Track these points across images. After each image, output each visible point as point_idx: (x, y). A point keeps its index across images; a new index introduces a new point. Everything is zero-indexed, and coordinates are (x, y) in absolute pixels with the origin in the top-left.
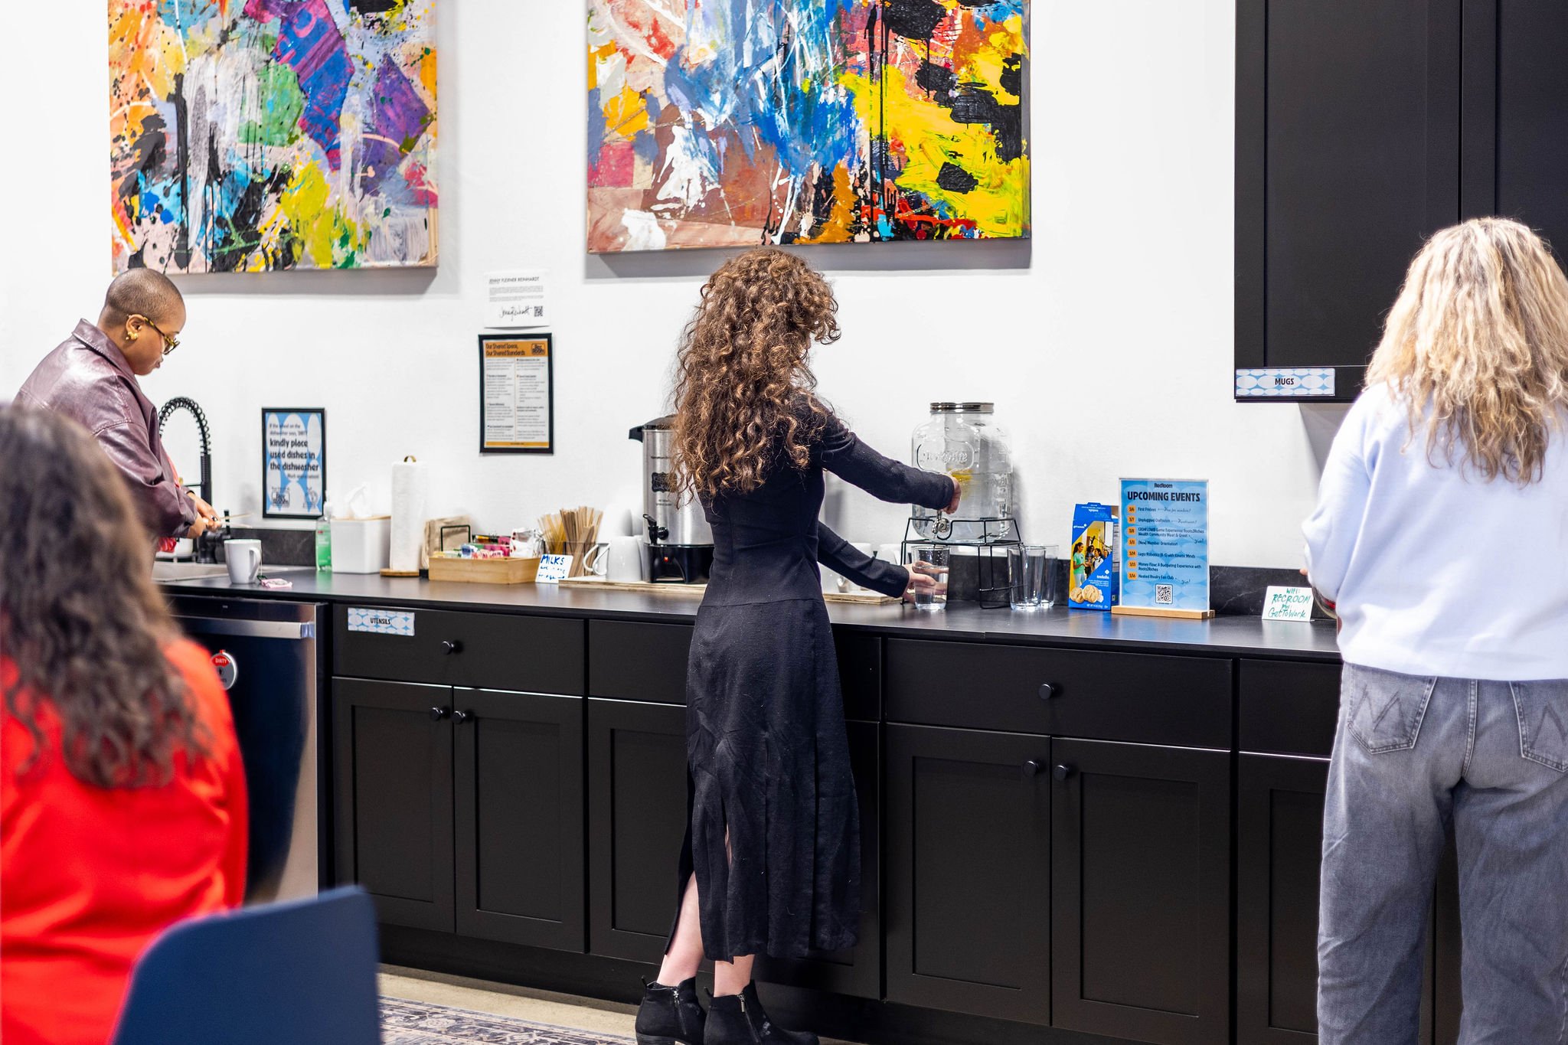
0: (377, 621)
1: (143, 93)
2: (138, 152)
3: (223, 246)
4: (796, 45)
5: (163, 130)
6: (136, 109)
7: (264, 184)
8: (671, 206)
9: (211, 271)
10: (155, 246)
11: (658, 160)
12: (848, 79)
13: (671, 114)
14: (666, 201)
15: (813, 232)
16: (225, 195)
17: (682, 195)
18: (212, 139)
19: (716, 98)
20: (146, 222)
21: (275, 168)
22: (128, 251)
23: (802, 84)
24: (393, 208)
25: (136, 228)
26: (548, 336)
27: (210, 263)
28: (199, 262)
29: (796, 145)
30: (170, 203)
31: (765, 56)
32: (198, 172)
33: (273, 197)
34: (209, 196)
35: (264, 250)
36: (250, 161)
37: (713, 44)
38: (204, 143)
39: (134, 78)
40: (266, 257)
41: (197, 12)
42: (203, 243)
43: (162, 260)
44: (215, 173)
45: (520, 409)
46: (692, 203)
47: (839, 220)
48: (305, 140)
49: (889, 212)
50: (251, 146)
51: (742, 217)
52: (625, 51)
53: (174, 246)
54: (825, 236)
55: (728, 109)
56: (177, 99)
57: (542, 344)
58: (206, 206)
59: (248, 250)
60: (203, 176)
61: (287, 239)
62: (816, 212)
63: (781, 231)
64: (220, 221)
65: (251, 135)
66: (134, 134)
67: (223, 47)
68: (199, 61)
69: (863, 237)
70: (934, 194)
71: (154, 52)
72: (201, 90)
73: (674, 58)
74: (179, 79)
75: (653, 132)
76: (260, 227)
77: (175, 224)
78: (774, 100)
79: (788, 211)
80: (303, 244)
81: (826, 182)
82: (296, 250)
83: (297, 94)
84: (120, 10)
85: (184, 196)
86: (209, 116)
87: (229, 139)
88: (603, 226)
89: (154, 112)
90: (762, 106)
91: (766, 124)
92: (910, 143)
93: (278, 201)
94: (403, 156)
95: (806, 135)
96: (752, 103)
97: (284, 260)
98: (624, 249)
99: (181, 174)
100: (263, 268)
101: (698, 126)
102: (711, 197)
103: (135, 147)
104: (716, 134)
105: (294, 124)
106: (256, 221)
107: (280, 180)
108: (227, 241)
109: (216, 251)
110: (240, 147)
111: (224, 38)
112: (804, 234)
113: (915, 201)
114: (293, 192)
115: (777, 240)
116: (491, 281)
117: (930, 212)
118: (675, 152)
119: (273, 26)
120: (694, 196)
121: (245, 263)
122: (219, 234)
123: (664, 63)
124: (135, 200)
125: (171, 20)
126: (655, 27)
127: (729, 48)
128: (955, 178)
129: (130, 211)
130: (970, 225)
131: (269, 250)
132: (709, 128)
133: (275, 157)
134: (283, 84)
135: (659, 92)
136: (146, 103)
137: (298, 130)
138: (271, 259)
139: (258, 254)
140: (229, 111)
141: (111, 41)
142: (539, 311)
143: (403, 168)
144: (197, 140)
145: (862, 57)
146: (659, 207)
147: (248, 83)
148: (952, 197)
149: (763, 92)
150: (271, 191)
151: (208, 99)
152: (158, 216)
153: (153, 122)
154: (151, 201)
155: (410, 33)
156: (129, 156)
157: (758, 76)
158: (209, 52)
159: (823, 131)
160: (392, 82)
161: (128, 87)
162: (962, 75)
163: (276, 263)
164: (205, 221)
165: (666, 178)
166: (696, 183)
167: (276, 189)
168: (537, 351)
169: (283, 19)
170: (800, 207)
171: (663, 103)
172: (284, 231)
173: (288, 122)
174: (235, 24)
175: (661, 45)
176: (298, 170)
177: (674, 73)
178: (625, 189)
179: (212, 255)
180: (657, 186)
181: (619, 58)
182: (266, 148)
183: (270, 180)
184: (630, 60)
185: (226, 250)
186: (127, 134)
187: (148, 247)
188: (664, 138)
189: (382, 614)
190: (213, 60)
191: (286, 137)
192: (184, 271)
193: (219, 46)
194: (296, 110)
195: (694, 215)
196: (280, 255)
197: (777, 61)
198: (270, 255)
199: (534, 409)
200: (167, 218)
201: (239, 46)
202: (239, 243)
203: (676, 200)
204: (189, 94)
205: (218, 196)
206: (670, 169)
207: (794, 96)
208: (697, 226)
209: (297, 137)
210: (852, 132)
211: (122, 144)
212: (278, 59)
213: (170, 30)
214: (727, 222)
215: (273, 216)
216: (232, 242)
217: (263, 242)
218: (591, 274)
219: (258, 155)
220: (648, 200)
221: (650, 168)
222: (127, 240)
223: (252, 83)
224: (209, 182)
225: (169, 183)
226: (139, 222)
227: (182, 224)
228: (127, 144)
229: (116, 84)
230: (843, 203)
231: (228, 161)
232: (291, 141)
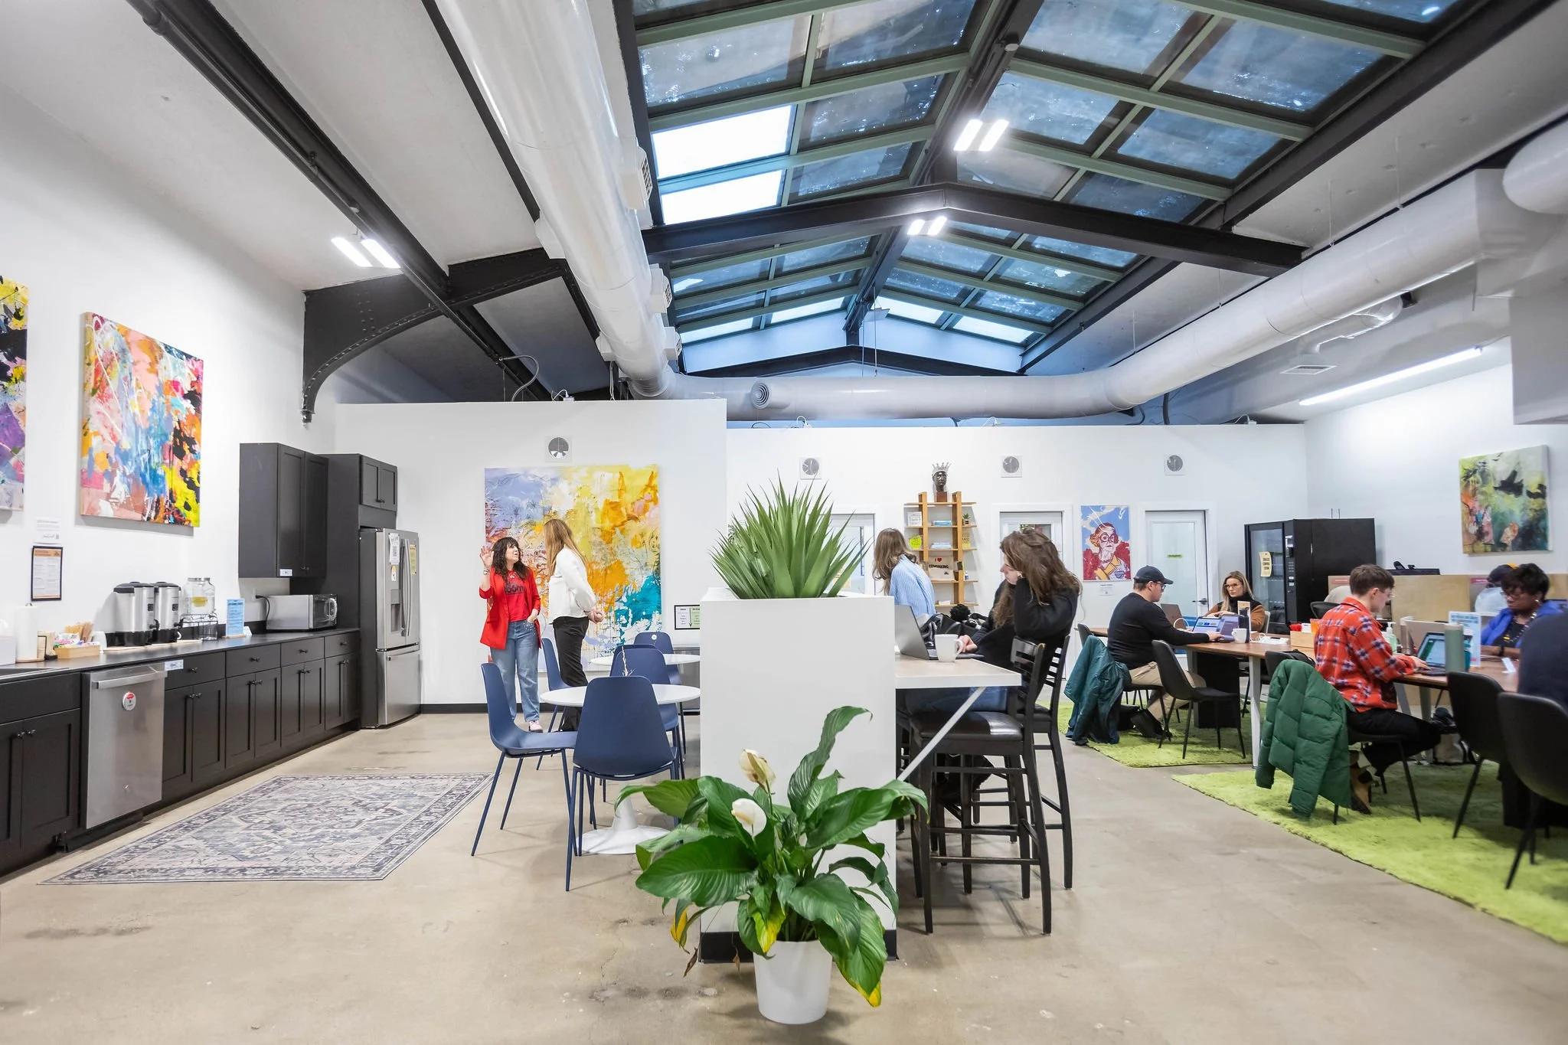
0: (172, 665)
4: (152, 451)
8: (115, 501)
11: (111, 482)
12: (165, 466)
13: (115, 466)
14: (114, 499)
15: (155, 518)
17: (118, 497)
19: (130, 463)
23: (153, 466)
24: (6, 480)
26: (61, 548)
29: (151, 486)
31: (143, 452)
37: (130, 444)
45: (49, 580)
46: (122, 501)
47: (161, 515)
49: (173, 514)
51: (136, 509)
52: (102, 436)
54: (157, 519)
55: (133, 468)
57: (59, 551)
62: (156, 511)
63: (147, 516)
69: (166, 522)
70: (183, 511)
73: (118, 444)
75: (110, 471)
78: (146, 468)
79: (148, 509)
81: (158, 501)
88: (92, 505)
90: (143, 470)
91: (143, 476)
92: (178, 492)
94: (13, 456)
95: (154, 483)
96: (140, 469)
98: (100, 515)
101: (124, 473)
102: (127, 499)
104: (130, 476)
112: (152, 518)
113: (178, 512)
115: (145, 519)
116: (39, 521)
117: (181, 516)
118: (117, 480)
120: (122, 499)
123: (115, 445)
126: (112, 429)
127: (134, 445)
128: (187, 507)
130: (190, 521)
132: (128, 474)
135: (112, 455)
142: (57, 537)
143: (13, 461)
145: (168, 461)
146: (111, 500)
148: (186, 511)
149: (143, 465)
155: (18, 397)
157: (142, 459)
159: (158, 484)
160: (8, 418)
162: (189, 475)
165: (114, 490)
166: (124, 493)
168: (56, 554)
170: (152, 509)
171: (114, 460)
175: (114, 438)
177: (118, 449)
178: (99, 491)
180: (111, 492)
181: (99, 438)
184: (104, 440)
188: (113, 473)
189: (173, 662)
195: (122, 506)
197: (147, 455)
199: (54, 580)
203: (116, 499)
206: (115, 486)
207: (151, 469)
208: (123, 510)
210: (165, 485)
214: (131, 510)
218: (77, 523)
220: (108, 497)
221: (109, 485)
230: (162, 510)
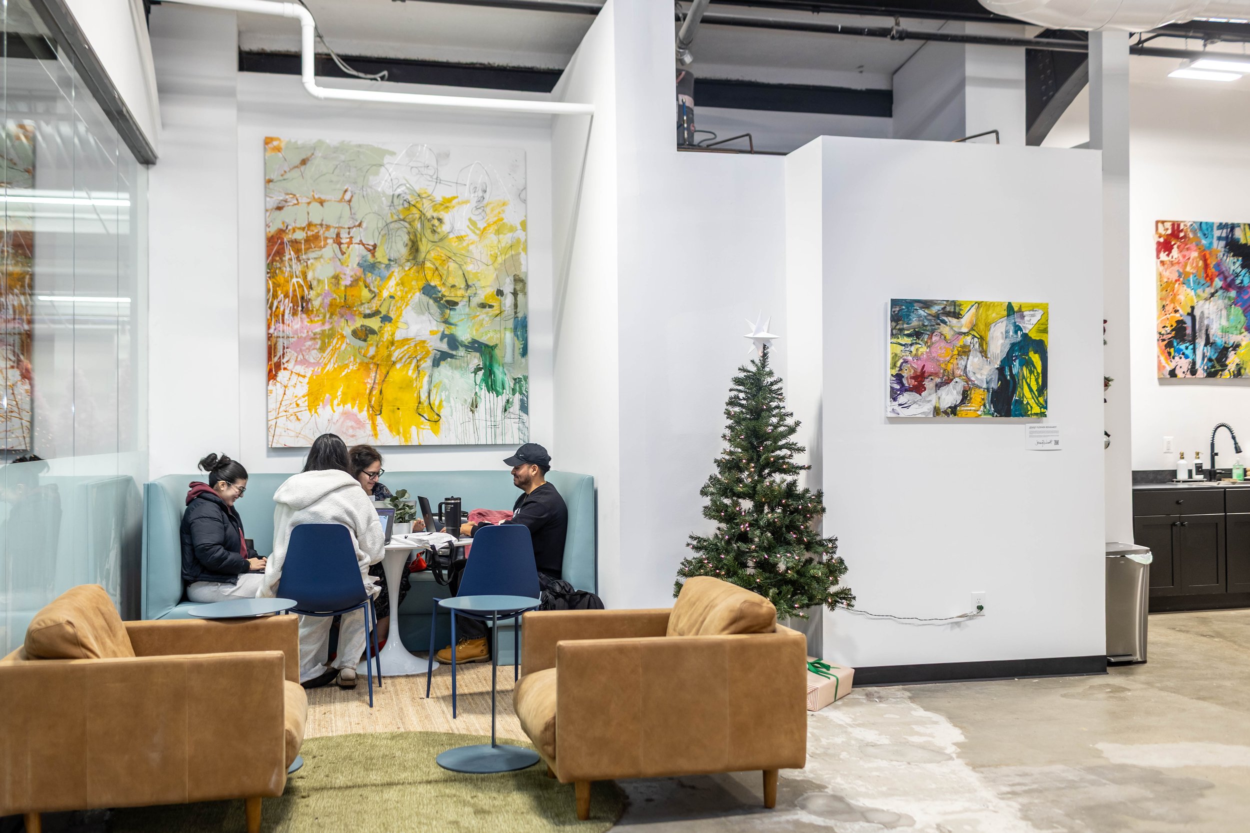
1: (1176, 311)
2: (1174, 333)
3: (1212, 368)
5: (1185, 325)
6: (1172, 317)
7: (1230, 348)
9: (1206, 377)
10: (1181, 367)
16: (1213, 350)
18: (1207, 330)
20: (1177, 358)
21: (1234, 342)
22: (1169, 368)
25: (1173, 360)
27: (1205, 374)
28: (1201, 373)
30: (1189, 352)
32: (1201, 342)
33: (1233, 352)
34: (1205, 350)
35: (1229, 370)
36: (1224, 339)
38: (1204, 331)
39: (1172, 305)
40: (1230, 373)
41: (1200, 285)
42: (1202, 367)
43: (1184, 372)
44: (1208, 342)
48: (1246, 333)
50: (1224, 334)
53: (1190, 367)
56: (1191, 314)
58: (1204, 354)
59: (1222, 370)
60: (1203, 343)
61: (1238, 367)
64: (1210, 360)
65: (1224, 331)
66: (1172, 326)
67: (1212, 298)
68: (1201, 302)
71: (1181, 297)
72: (1202, 313)
74: (1193, 308)
76: (1227, 362)
77: (1190, 360)
80: (1245, 369)
82: (1243, 371)
83: (1243, 318)
84: (1165, 280)
85: (1194, 350)
86: (1206, 322)
87: (1215, 332)
89: (1181, 318)
93: (1235, 354)
97: (1238, 373)
99: (1193, 341)
100: (1229, 377)
103: (1172, 330)
105: (1241, 328)
106: (1226, 360)
107: (1236, 347)
108: (1213, 366)
109: (1208, 370)
110: (1219, 333)
111: (1212, 295)
114: (1241, 351)
119: (1233, 294)
121: (1221, 375)
122: (1210, 364)
124: (1172, 350)
125: (1189, 286)
129: (1169, 354)
131: (1231, 371)
133: (1233, 339)
134: (1238, 314)
136: (1178, 315)
137: (1243, 330)
138: (1232, 374)
139: (1226, 372)
140: (1214, 321)
141: (1162, 290)
144: (1200, 330)
147: (1223, 312)
150: (1232, 350)
151: (1206, 315)
152: (1183, 356)
153: (1180, 322)
154: (1179, 351)
156: (1168, 334)
158: (1206, 299)
161: (1170, 308)
163: (1234, 375)
164: (1203, 359)
167: (1234, 349)
169: (1237, 292)
172: (1237, 365)
173: (1239, 326)
174: (1216, 291)
176: (1243, 344)
179: (1206, 371)
182: (1231, 335)
183: (1232, 347)
185: (1213, 370)
186: (1169, 326)
187: (1178, 368)
190: (1208, 302)
191: (1238, 332)
192: (1194, 377)
193: (1210, 298)
194: (1243, 323)
196: (1236, 372)
198: (1231, 372)
200: (1187, 357)
201: (1219, 299)
202: (1218, 367)
204: (1197, 313)
205: (1209, 351)
209: (1243, 333)
211: (1167, 329)
212: (1235, 305)
213: (1189, 290)
215: (1233, 360)
216: (1215, 367)
217: (1229, 368)
219: (1227, 337)
222: (1169, 365)
223: (1224, 312)
224: (1206, 345)
225: (1188, 344)
226: (1174, 358)
227: (1193, 360)
228: (1169, 329)
229: (1164, 306)
231: (1213, 339)
232: (1241, 333)
